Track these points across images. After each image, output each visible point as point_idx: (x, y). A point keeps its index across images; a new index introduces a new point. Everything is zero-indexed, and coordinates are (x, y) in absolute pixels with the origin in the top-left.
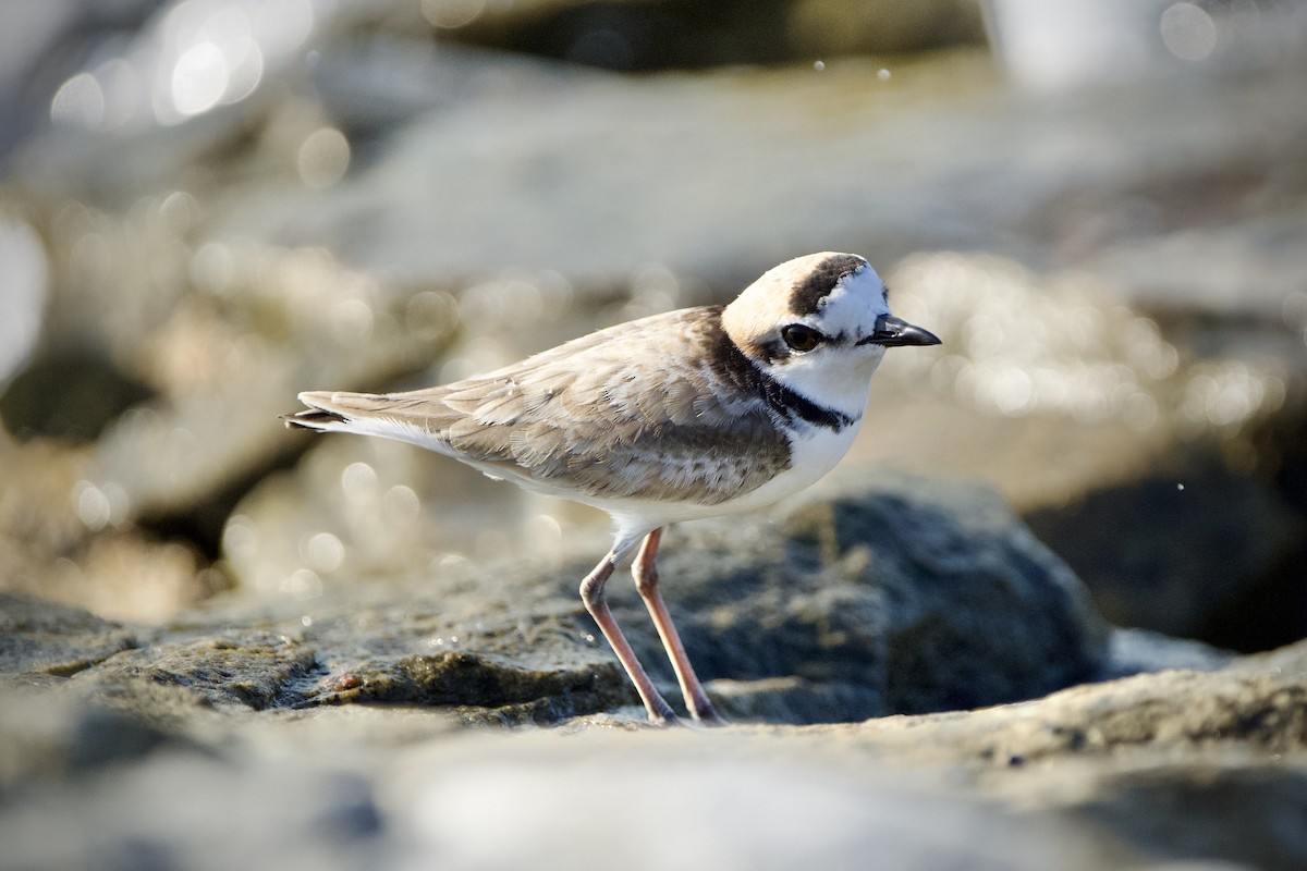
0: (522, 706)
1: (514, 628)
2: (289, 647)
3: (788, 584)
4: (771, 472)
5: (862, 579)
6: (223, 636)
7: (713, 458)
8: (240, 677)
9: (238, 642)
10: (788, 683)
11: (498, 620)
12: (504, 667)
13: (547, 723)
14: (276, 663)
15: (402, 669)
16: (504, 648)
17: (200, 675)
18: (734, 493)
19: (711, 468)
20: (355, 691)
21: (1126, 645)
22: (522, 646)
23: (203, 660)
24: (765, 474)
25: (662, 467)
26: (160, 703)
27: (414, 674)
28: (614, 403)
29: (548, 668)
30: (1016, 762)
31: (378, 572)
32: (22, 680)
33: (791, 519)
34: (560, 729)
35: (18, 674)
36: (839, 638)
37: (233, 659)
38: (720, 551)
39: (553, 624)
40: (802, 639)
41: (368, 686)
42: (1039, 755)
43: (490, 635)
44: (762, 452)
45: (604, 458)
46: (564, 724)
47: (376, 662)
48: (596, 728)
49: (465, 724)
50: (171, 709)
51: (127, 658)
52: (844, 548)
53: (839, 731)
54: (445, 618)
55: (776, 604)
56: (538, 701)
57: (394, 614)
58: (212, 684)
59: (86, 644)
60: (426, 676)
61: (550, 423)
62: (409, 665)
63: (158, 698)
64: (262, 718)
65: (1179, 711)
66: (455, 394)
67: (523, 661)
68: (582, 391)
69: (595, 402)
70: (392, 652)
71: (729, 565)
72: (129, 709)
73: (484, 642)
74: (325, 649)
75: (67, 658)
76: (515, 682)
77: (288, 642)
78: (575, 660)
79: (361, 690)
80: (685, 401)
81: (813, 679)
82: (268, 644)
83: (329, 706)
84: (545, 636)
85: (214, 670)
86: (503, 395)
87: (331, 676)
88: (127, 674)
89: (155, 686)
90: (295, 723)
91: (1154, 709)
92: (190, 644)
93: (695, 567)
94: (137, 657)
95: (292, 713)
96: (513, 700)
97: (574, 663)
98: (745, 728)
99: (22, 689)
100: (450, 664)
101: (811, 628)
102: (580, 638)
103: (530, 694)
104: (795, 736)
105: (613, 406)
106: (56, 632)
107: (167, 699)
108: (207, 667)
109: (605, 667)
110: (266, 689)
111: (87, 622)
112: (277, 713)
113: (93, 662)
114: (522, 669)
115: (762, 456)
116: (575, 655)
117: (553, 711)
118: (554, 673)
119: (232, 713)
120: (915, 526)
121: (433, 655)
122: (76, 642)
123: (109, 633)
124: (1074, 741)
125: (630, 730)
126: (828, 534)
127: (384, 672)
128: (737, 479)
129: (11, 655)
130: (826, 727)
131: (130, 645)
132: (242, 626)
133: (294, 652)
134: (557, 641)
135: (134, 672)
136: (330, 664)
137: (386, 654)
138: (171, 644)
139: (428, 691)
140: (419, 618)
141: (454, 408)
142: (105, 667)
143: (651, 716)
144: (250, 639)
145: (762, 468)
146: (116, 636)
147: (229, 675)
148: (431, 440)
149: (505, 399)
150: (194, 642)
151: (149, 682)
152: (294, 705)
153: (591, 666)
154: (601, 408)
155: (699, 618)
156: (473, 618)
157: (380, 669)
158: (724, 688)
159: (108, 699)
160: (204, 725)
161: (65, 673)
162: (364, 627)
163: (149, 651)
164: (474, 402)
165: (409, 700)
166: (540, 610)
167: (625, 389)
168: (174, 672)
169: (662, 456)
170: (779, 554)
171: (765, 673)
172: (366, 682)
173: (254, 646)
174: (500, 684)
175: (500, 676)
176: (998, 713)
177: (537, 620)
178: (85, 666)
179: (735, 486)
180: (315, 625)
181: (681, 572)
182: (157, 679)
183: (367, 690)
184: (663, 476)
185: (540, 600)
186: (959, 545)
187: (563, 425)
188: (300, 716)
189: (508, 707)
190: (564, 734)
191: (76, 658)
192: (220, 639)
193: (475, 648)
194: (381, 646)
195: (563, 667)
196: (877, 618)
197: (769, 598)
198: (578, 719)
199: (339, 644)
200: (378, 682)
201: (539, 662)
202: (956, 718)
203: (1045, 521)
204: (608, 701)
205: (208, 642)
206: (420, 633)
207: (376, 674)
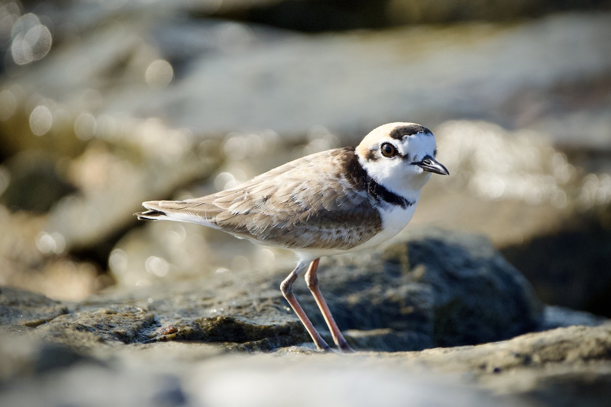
0: (255, 342)
1: (251, 304)
2: (142, 313)
3: (385, 283)
4: (374, 232)
5: (421, 281)
6: (110, 308)
7: (346, 228)
8: (118, 327)
9: (117, 311)
10: (385, 331)
11: (243, 300)
12: (246, 323)
13: (267, 350)
14: (135, 321)
15: (197, 324)
16: (246, 314)
17: (98, 327)
18: (356, 244)
19: (345, 233)
20: (174, 335)
21: (551, 314)
22: (255, 313)
23: (100, 319)
24: (371, 234)
25: (320, 232)
26: (79, 340)
27: (202, 327)
28: (297, 201)
29: (268, 324)
30: (497, 371)
31: (185, 277)
32: (12, 329)
33: (387, 251)
34: (274, 353)
35: (11, 326)
36: (410, 309)
37: (114, 319)
38: (352, 267)
39: (270, 302)
40: (392, 310)
41: (180, 332)
42: (509, 367)
43: (239, 308)
44: (369, 223)
45: (292, 230)
46: (276, 351)
47: (184, 320)
48: (291, 353)
49: (227, 351)
50: (84, 343)
51: (64, 319)
52: (412, 266)
53: (410, 355)
54: (218, 299)
55: (379, 293)
56: (263, 340)
57: (193, 297)
58: (104, 331)
59: (44, 311)
60: (208, 328)
61: (265, 213)
62: (200, 322)
63: (79, 338)
64: (129, 348)
65: (578, 346)
66: (219, 199)
67: (256, 320)
68: (281, 196)
69: (287, 201)
70: (192, 316)
71: (356, 273)
72: (64, 343)
73: (236, 311)
74: (159, 314)
75: (34, 318)
76: (251, 330)
77: (141, 311)
78: (281, 320)
79: (177, 334)
80: (331, 199)
81: (398, 330)
82: (132, 312)
83: (161, 342)
84: (266, 308)
85: (106, 324)
86: (242, 199)
87: (162, 327)
88: (63, 326)
89: (77, 332)
90: (145, 350)
91: (565, 345)
92: (94, 311)
93: (340, 274)
94: (68, 318)
95: (143, 345)
96: (251, 339)
97: (280, 321)
98: (364, 353)
99: (13, 333)
100: (220, 321)
101: (397, 305)
102: (284, 309)
103: (259, 336)
104: (389, 358)
105: (296, 203)
106: (29, 305)
107: (83, 338)
108: (102, 323)
109: (295, 323)
110: (130, 333)
111: (44, 301)
112: (136, 345)
113: (47, 320)
114: (255, 324)
115: (369, 225)
116: (280, 317)
117: (270, 345)
118: (270, 326)
119: (114, 345)
120: (447, 254)
121: (212, 317)
122: (39, 311)
123: (55, 306)
124: (525, 360)
125: (308, 354)
126: (405, 258)
127: (188, 325)
128: (358, 237)
129: (8, 317)
130: (403, 353)
131: (65, 312)
132: (119, 303)
133: (144, 316)
134: (272, 311)
135: (66, 325)
136: (162, 321)
137: (189, 316)
138: (85, 311)
139: (209, 335)
140: (205, 299)
141: (219, 206)
142: (53, 323)
143: (318, 348)
144: (123, 309)
145: (370, 231)
146: (58, 308)
147: (113, 327)
148: (208, 222)
149: (243, 201)
150: (96, 311)
151: (74, 330)
152: (144, 341)
153: (289, 323)
154: (290, 204)
155: (342, 299)
156: (231, 299)
157: (186, 324)
158: (354, 334)
159: (54, 338)
160: (101, 351)
161: (33, 326)
162: (178, 303)
163: (74, 315)
164: (228, 203)
165: (200, 339)
166: (264, 295)
167: (302, 194)
168: (86, 325)
169: (320, 228)
170: (380, 268)
171: (374, 327)
172: (179, 330)
173: (125, 313)
174: (244, 331)
175: (244, 328)
176: (489, 347)
177: (262, 300)
178: (43, 322)
179: (357, 240)
180: (155, 302)
181: (333, 277)
182: (78, 328)
183: (179, 334)
184: (321, 238)
185: (264, 290)
186: (469, 264)
187: (271, 214)
188: (147, 347)
189: (248, 343)
190: (276, 356)
191: (39, 318)
192: (108, 309)
193: (232, 314)
194: (187, 313)
195: (275, 323)
196: (429, 300)
197: (376, 290)
198: (282, 349)
199: (166, 312)
200: (185, 330)
201: (263, 321)
202: (468, 349)
203: (511, 252)
204: (297, 340)
205: (102, 311)
206: (206, 307)
207: (184, 326)
